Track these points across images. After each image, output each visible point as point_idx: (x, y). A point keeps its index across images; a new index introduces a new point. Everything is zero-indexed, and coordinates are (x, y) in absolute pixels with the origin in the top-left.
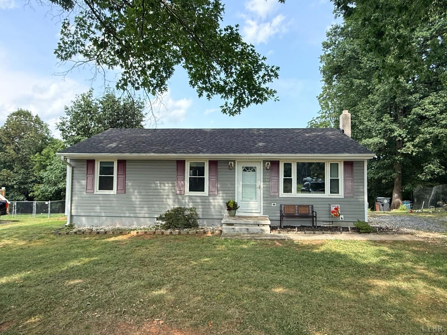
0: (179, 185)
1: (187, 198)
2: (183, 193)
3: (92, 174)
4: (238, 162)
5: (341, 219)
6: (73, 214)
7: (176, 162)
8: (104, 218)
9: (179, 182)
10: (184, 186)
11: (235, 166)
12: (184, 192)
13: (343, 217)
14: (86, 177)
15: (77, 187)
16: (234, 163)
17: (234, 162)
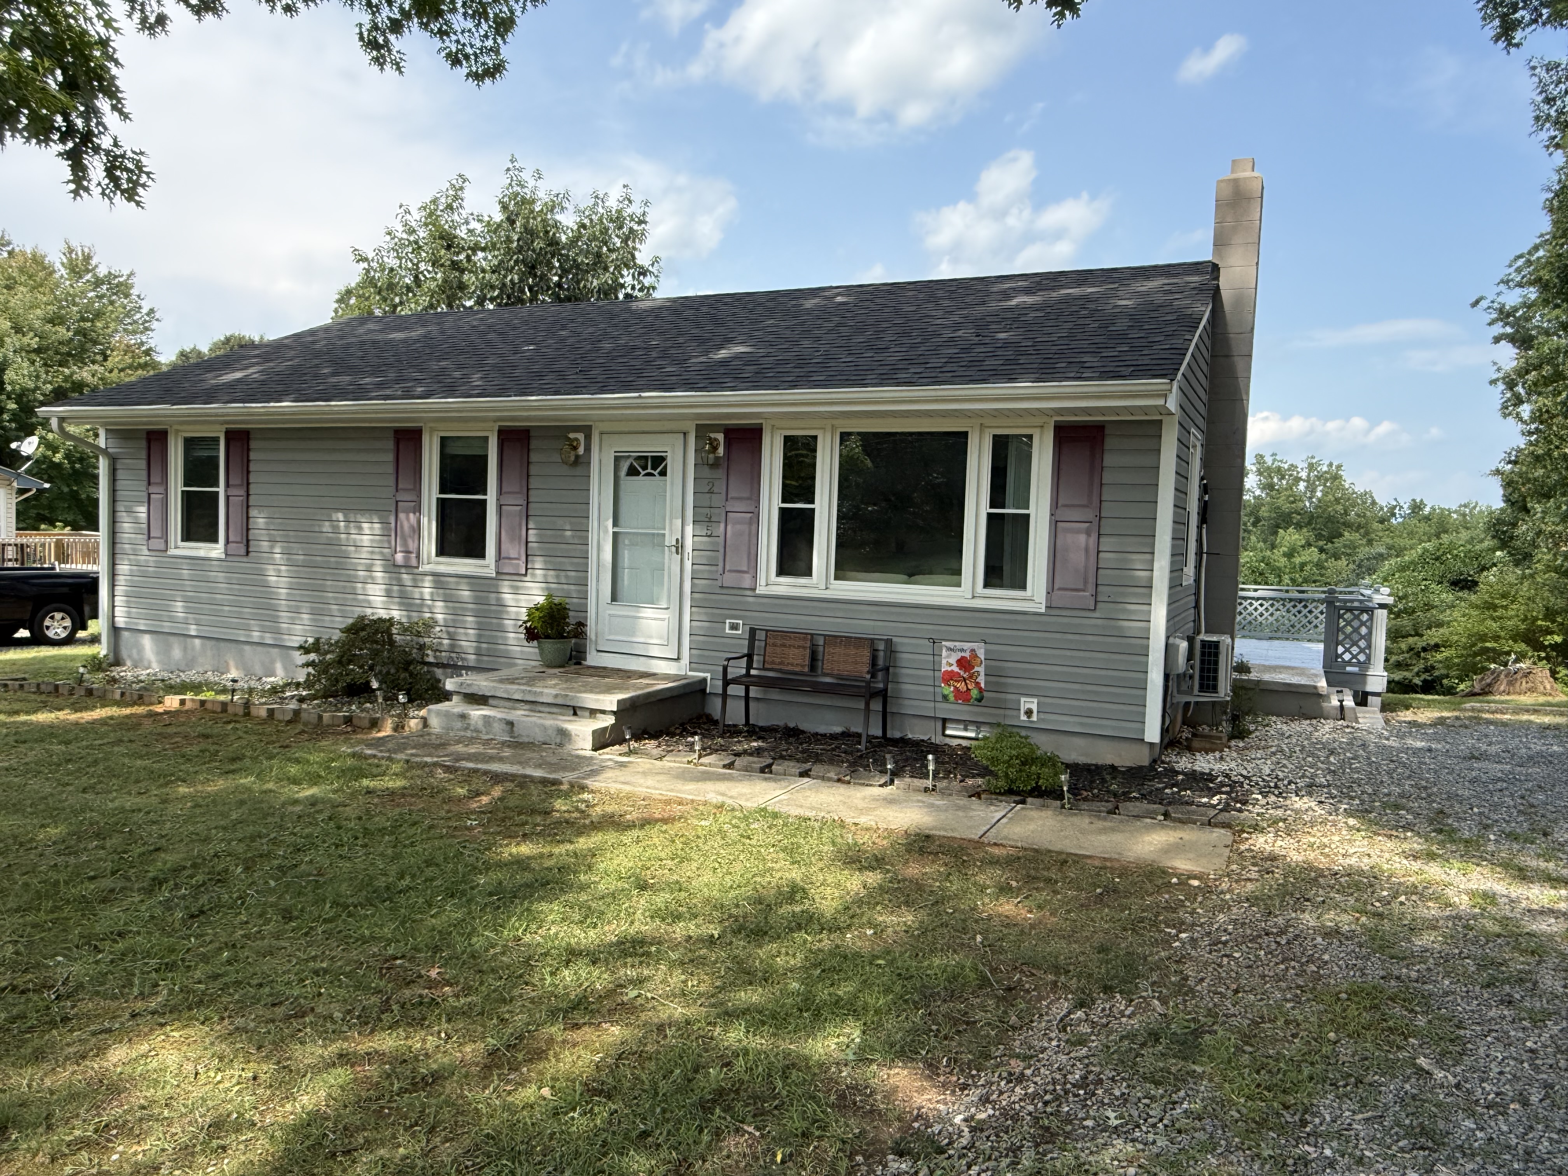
0: (402, 527)
1: (428, 582)
2: (414, 562)
3: (161, 483)
4: (601, 433)
5: (1023, 717)
6: (120, 622)
7: (391, 434)
8: (197, 642)
9: (402, 516)
10: (417, 530)
11: (588, 449)
12: (418, 557)
13: (1034, 707)
14: (145, 494)
15: (126, 526)
16: (588, 438)
17: (587, 430)
